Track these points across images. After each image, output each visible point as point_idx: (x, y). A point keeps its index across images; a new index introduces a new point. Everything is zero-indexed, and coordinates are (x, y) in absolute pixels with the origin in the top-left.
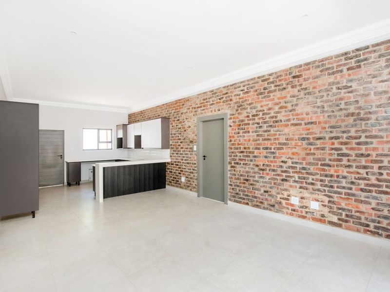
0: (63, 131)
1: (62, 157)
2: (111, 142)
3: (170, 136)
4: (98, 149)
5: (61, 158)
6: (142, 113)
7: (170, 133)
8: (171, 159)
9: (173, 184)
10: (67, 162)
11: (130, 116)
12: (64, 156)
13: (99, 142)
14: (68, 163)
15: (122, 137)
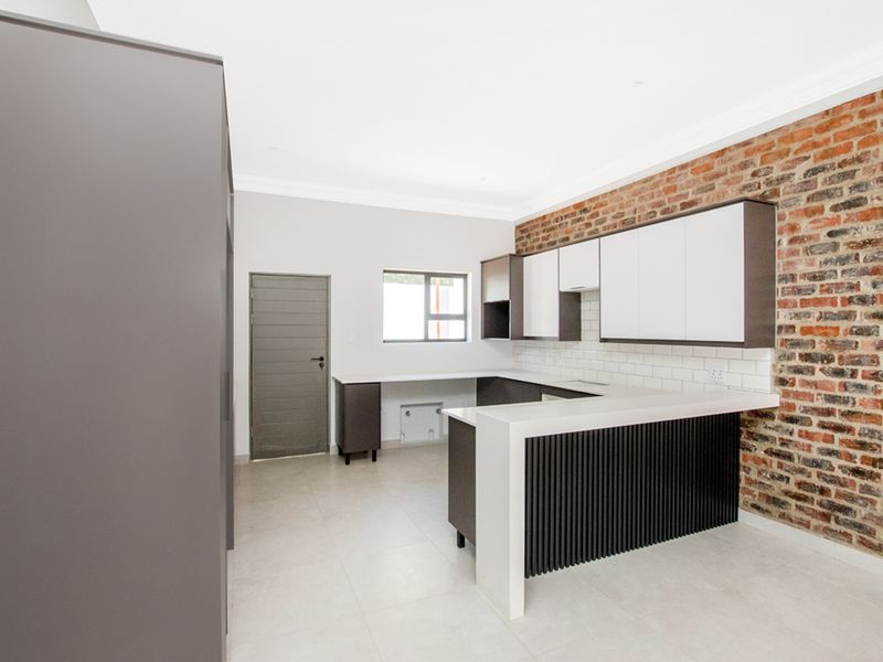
0: (327, 278)
1: (323, 361)
2: (464, 317)
3: (779, 286)
4: (426, 340)
5: (321, 365)
6: (585, 210)
7: (779, 272)
8: (786, 394)
9: (794, 513)
10: (338, 383)
11: (523, 230)
12: (328, 360)
13: (429, 316)
14: (341, 387)
15: (507, 298)
